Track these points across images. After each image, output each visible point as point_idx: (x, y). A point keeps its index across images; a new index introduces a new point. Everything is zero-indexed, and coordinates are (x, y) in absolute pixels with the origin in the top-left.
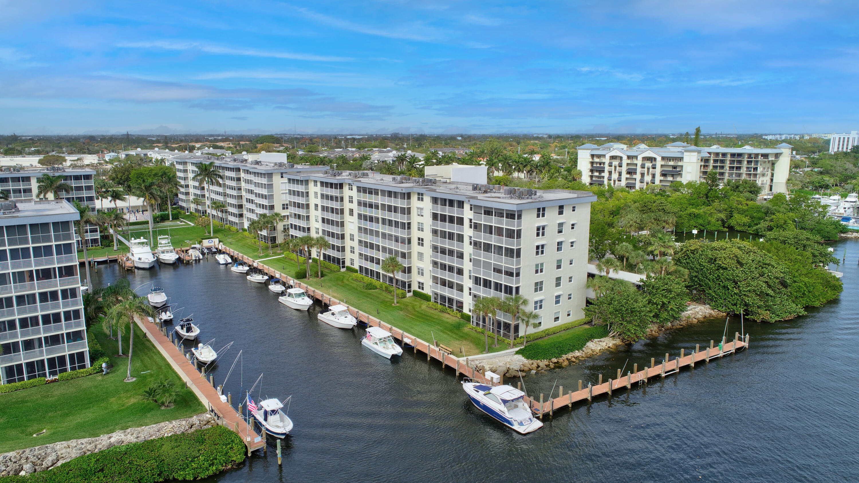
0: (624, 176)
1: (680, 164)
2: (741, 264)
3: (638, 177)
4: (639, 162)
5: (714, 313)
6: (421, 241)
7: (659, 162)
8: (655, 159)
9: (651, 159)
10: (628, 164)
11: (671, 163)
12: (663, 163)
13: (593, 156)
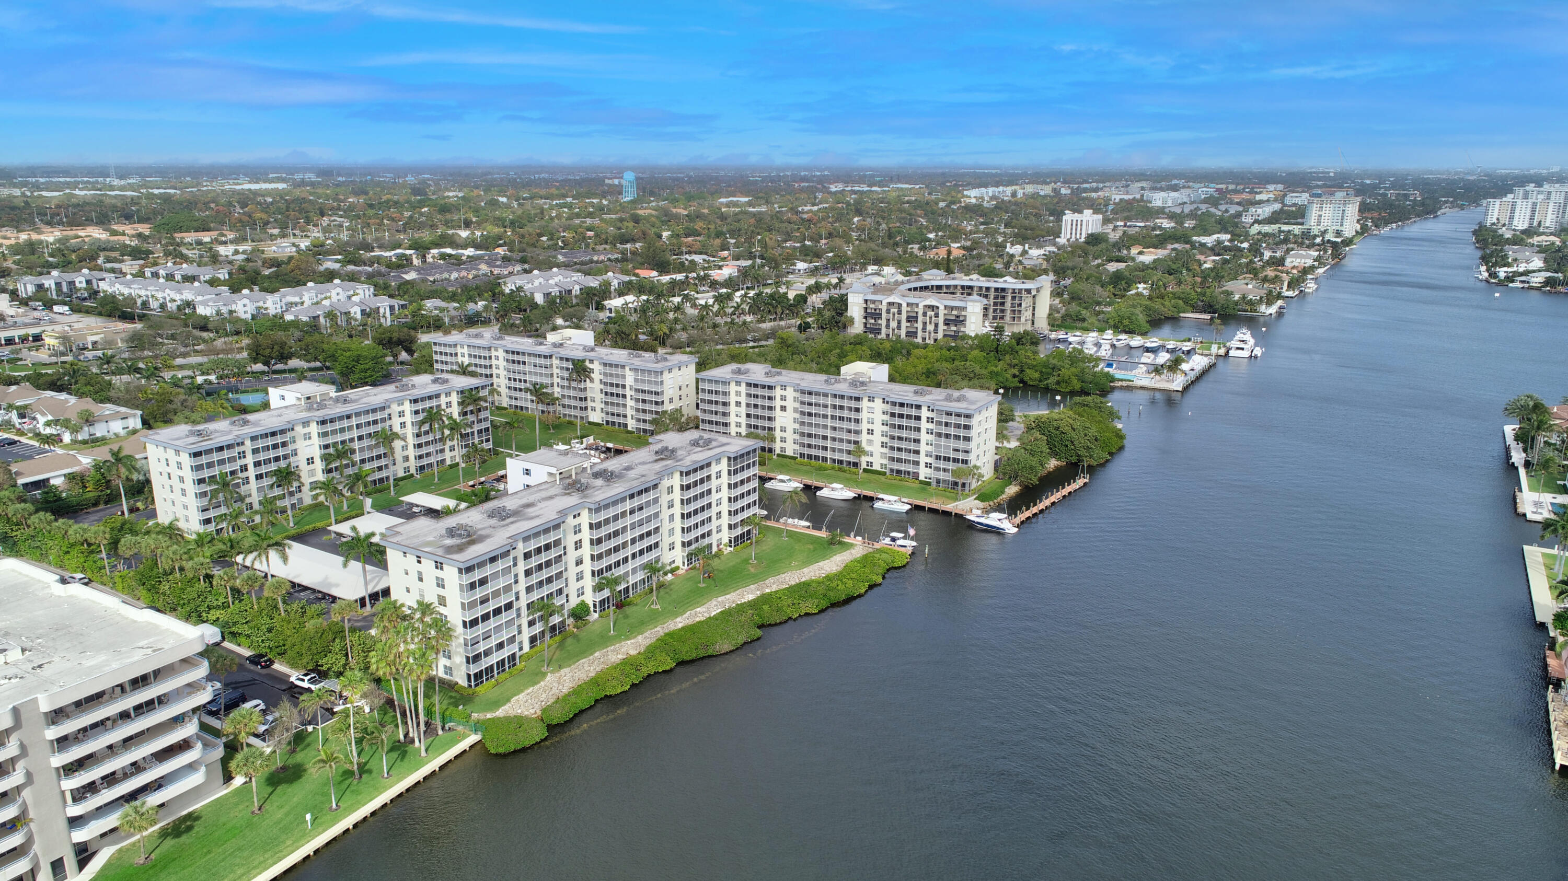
0: (904, 324)
1: (963, 313)
2: (1074, 430)
3: (920, 325)
4: (920, 311)
5: (1059, 463)
6: (870, 432)
7: (942, 312)
8: (938, 308)
9: (932, 308)
10: (907, 312)
11: (955, 312)
12: (946, 312)
13: (866, 301)
